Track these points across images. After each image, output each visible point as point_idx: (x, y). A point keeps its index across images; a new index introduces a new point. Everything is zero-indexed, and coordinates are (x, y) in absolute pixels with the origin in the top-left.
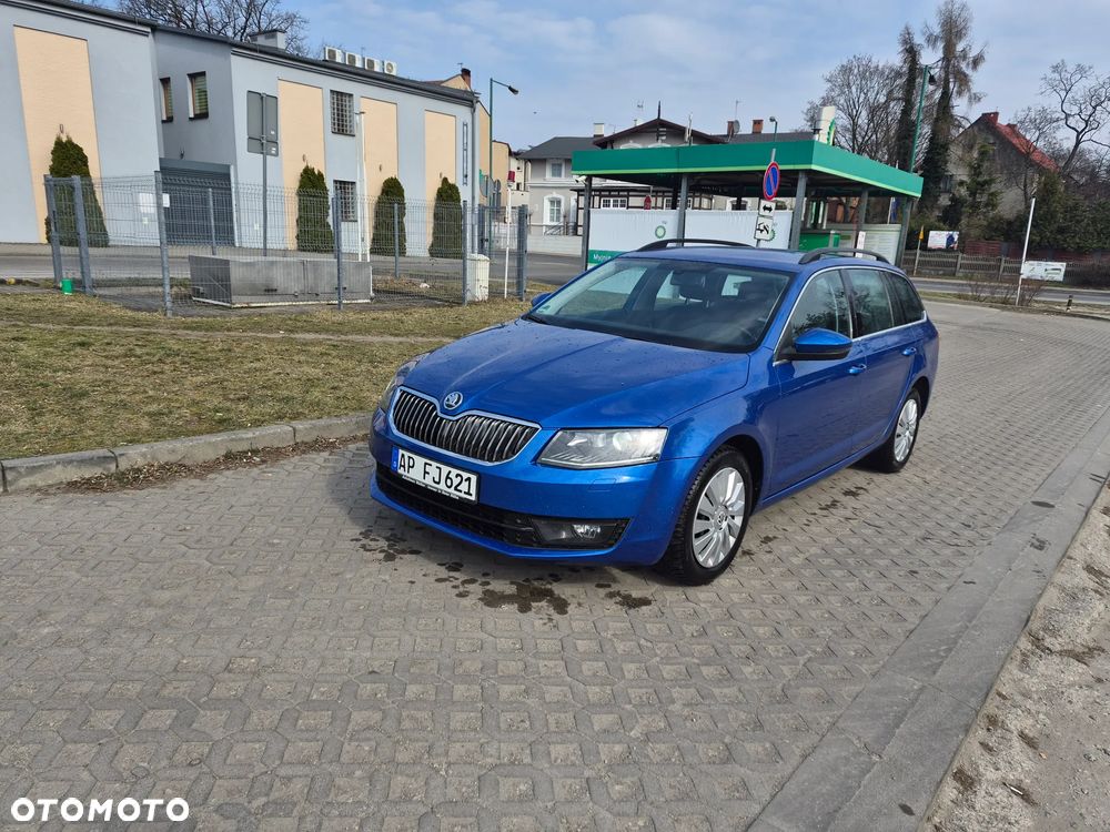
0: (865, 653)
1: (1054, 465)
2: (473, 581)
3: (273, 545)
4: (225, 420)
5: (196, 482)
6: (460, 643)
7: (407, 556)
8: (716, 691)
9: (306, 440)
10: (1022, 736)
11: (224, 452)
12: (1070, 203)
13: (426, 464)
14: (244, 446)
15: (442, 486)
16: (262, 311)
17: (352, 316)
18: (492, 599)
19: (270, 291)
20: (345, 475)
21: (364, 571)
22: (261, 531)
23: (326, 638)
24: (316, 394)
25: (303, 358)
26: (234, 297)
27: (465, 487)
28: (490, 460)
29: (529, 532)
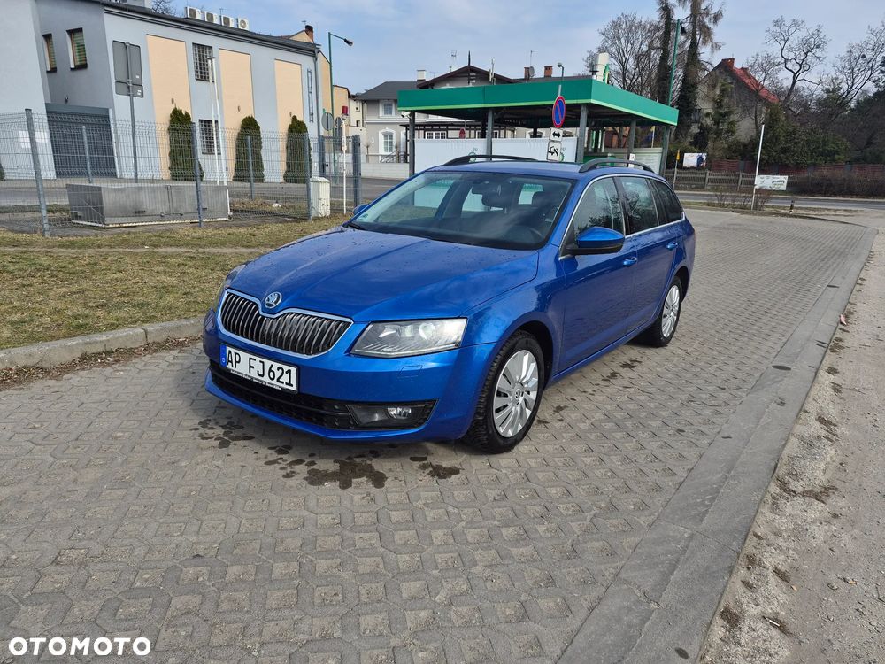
0: (642, 506)
1: (788, 335)
2: (299, 462)
3: (116, 438)
4: (82, 326)
5: (51, 383)
6: (283, 522)
7: (241, 443)
8: (514, 551)
9: (157, 340)
10: (777, 571)
11: (79, 355)
12: (790, 129)
13: (250, 359)
14: (99, 348)
15: (266, 379)
16: (133, 230)
17: (210, 231)
18: (316, 478)
19: (139, 213)
20: (191, 370)
21: (200, 458)
22: (106, 425)
23: (155, 525)
24: (169, 299)
25: (161, 269)
26: (107, 220)
27: (286, 379)
28: (308, 353)
29: (348, 416)
